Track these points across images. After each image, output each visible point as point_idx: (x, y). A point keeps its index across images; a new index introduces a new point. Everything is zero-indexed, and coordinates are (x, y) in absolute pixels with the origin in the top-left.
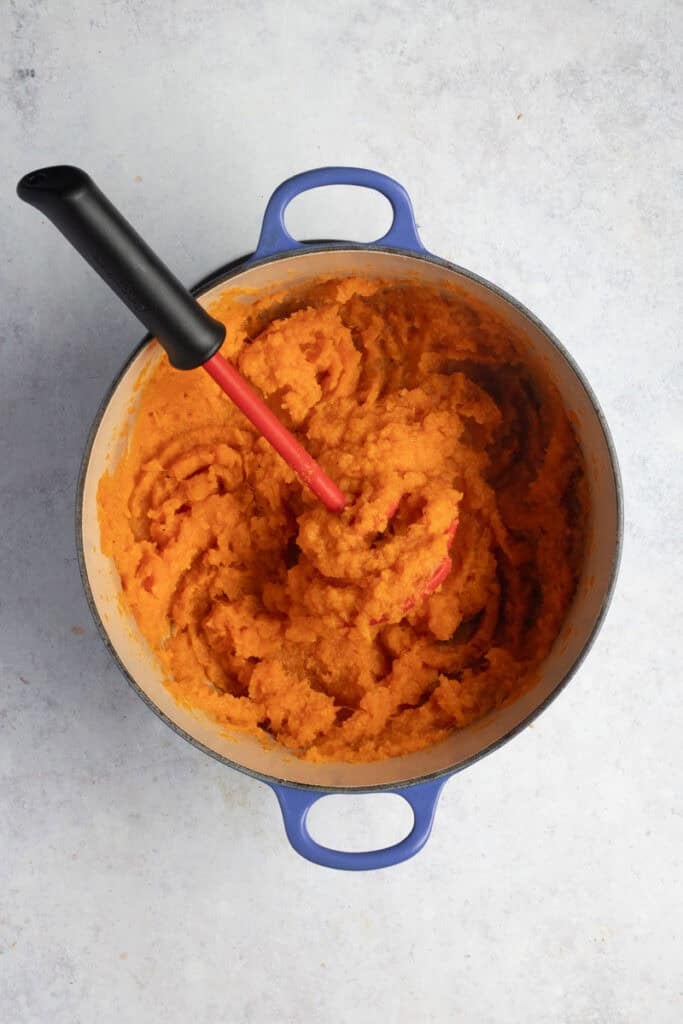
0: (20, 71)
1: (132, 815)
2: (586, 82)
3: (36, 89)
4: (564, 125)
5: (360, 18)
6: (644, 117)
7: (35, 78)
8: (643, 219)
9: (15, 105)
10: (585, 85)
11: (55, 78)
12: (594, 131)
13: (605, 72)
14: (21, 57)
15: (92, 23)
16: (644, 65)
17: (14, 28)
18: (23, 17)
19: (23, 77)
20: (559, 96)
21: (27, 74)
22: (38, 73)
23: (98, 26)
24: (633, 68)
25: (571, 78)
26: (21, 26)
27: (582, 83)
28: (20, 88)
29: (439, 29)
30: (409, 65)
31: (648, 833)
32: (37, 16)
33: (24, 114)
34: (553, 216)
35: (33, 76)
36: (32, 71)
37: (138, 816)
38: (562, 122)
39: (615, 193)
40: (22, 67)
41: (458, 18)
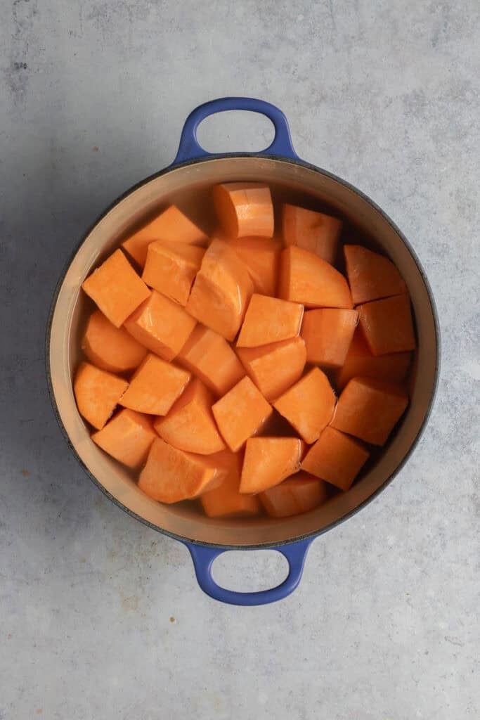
0: (16, 64)
1: (53, 610)
2: (426, 105)
3: (27, 78)
4: (408, 135)
5: (265, 45)
6: (466, 134)
7: (27, 70)
8: (458, 208)
9: (10, 88)
10: (425, 107)
11: (41, 71)
12: (428, 141)
13: (440, 99)
14: (18, 54)
15: (71, 33)
16: (468, 95)
17: (14, 33)
18: (21, 25)
19: (18, 68)
20: (405, 114)
21: (21, 66)
22: (29, 66)
23: (75, 36)
24: (460, 97)
25: (415, 101)
26: (19, 31)
27: (423, 105)
28: (15, 76)
29: (322, 58)
30: (298, 82)
31: (427, 653)
32: (32, 25)
33: (17, 95)
34: (394, 200)
35: (25, 68)
36: (25, 64)
37: (58, 612)
38: (406, 132)
39: (440, 187)
40: (18, 61)
41: (336, 51)
